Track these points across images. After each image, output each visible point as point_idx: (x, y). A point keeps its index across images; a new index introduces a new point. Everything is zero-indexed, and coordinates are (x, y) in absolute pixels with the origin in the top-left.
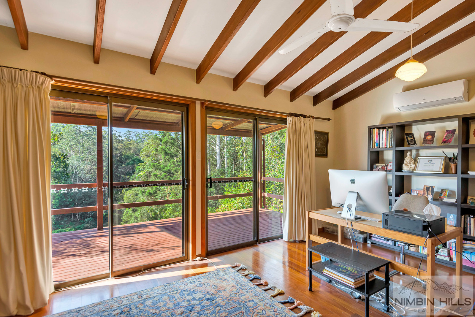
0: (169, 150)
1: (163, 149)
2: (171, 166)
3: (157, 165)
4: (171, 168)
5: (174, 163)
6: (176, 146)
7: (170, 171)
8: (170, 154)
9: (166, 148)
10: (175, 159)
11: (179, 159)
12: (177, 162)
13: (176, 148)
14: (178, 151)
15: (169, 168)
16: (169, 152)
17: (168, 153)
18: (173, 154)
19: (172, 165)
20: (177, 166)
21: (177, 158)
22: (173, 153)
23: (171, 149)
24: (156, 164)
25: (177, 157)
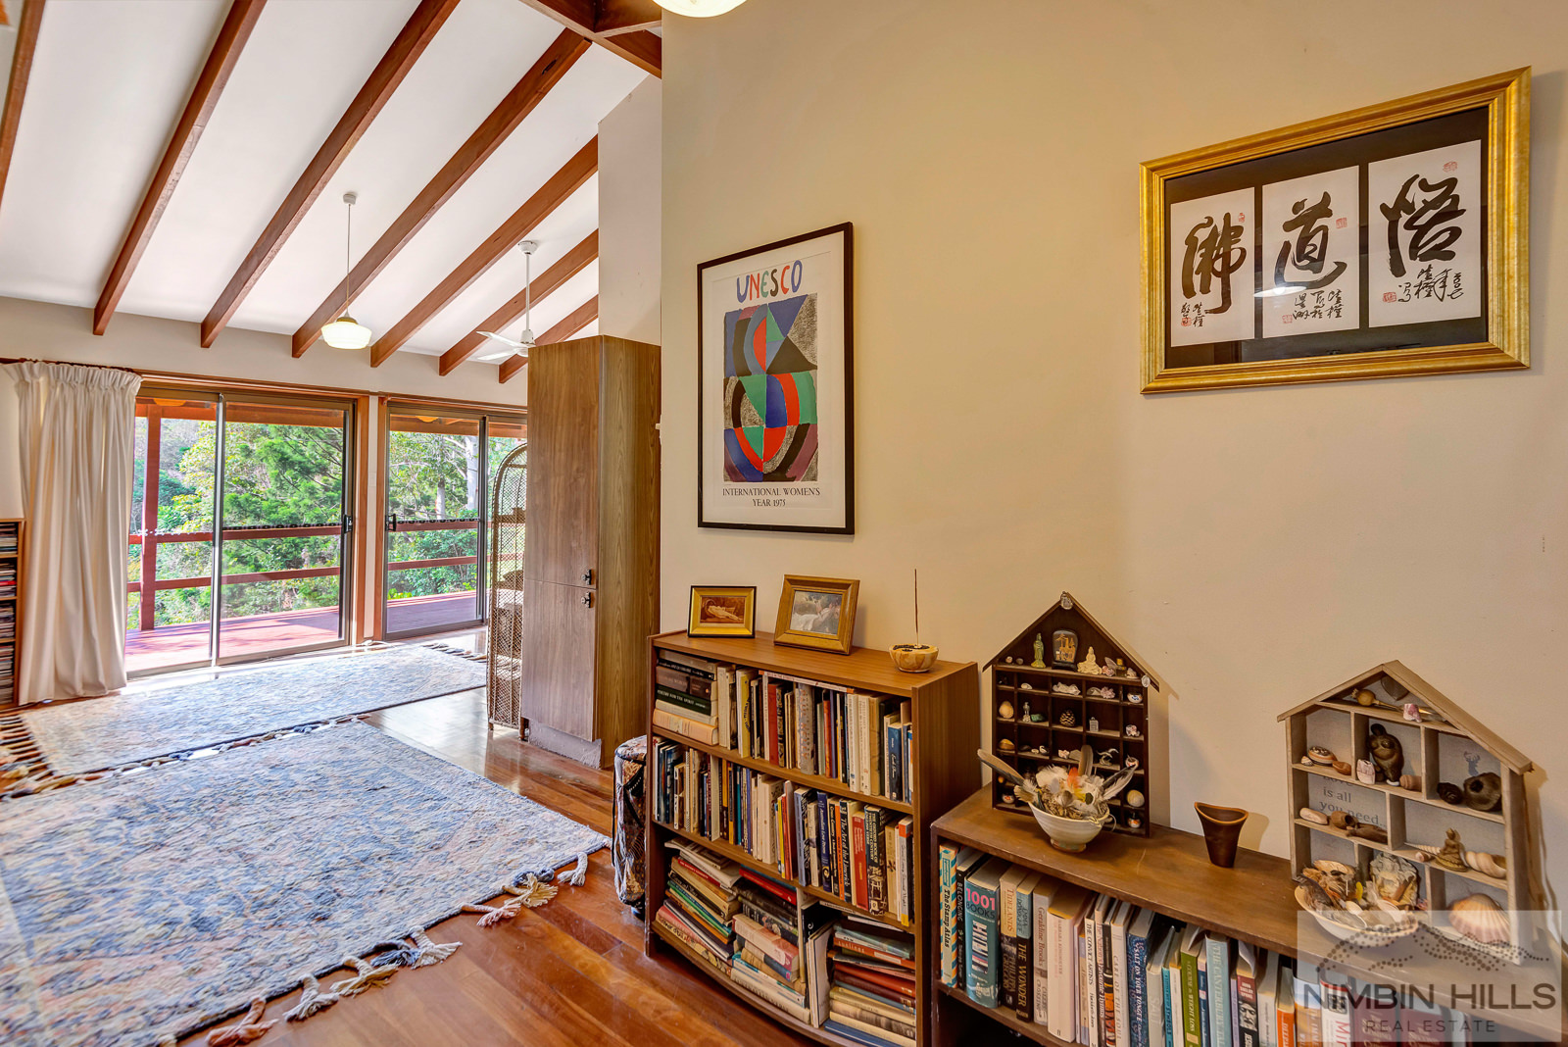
0: (295, 451)
1: (271, 448)
2: (301, 504)
3: (247, 500)
4: (302, 510)
5: (312, 492)
6: (320, 438)
7: (297, 518)
8: (300, 462)
9: (286, 446)
10: (318, 481)
11: (330, 479)
12: (326, 489)
13: (323, 445)
14: (330, 455)
15: (293, 510)
16: (297, 457)
17: (292, 462)
18: (309, 465)
19: (307, 501)
20: (323, 502)
21: (326, 478)
22: (309, 461)
23: (303, 448)
24: (242, 498)
25: (324, 475)
